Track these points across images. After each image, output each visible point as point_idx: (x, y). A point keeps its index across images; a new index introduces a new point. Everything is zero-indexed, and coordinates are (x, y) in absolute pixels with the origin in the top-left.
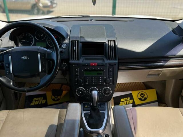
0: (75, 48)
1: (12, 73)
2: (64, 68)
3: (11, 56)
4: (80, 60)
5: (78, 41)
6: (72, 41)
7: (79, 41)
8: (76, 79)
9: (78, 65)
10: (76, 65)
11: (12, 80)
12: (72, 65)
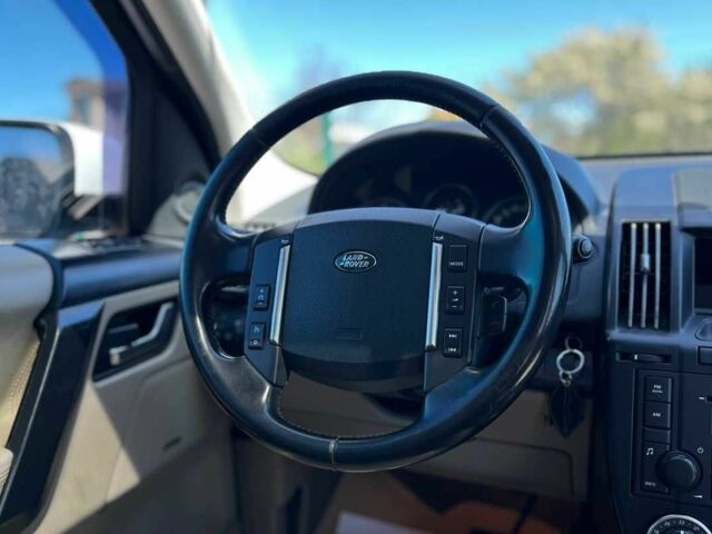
0: (646, 258)
1: (277, 339)
2: (566, 375)
3: (288, 248)
4: (682, 331)
5: (666, 227)
6: (626, 227)
7: (675, 224)
8: (650, 451)
9: (666, 358)
10: (656, 358)
11: (271, 383)
12: (626, 355)
